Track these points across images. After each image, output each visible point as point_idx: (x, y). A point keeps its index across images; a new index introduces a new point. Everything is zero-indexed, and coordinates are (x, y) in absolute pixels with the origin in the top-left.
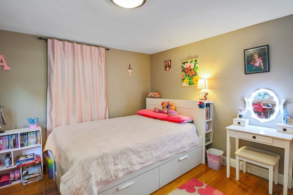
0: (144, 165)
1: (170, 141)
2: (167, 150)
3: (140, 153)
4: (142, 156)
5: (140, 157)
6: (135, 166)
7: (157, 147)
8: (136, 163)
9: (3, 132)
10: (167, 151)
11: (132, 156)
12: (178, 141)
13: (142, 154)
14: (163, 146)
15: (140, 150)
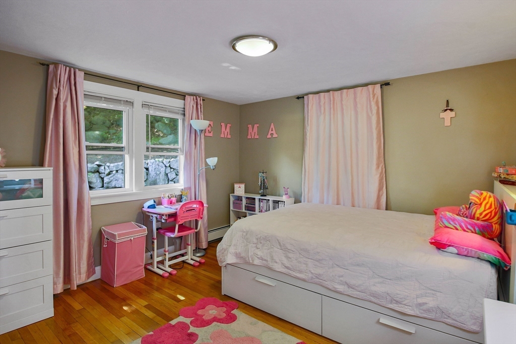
0: (291, 272)
1: (358, 265)
2: (342, 276)
3: (289, 252)
4: (290, 258)
5: (288, 257)
6: (275, 264)
7: (320, 260)
8: (278, 261)
9: (265, 196)
10: (341, 279)
11: (277, 249)
12: (382, 277)
13: (291, 255)
14: (335, 266)
15: (289, 248)
